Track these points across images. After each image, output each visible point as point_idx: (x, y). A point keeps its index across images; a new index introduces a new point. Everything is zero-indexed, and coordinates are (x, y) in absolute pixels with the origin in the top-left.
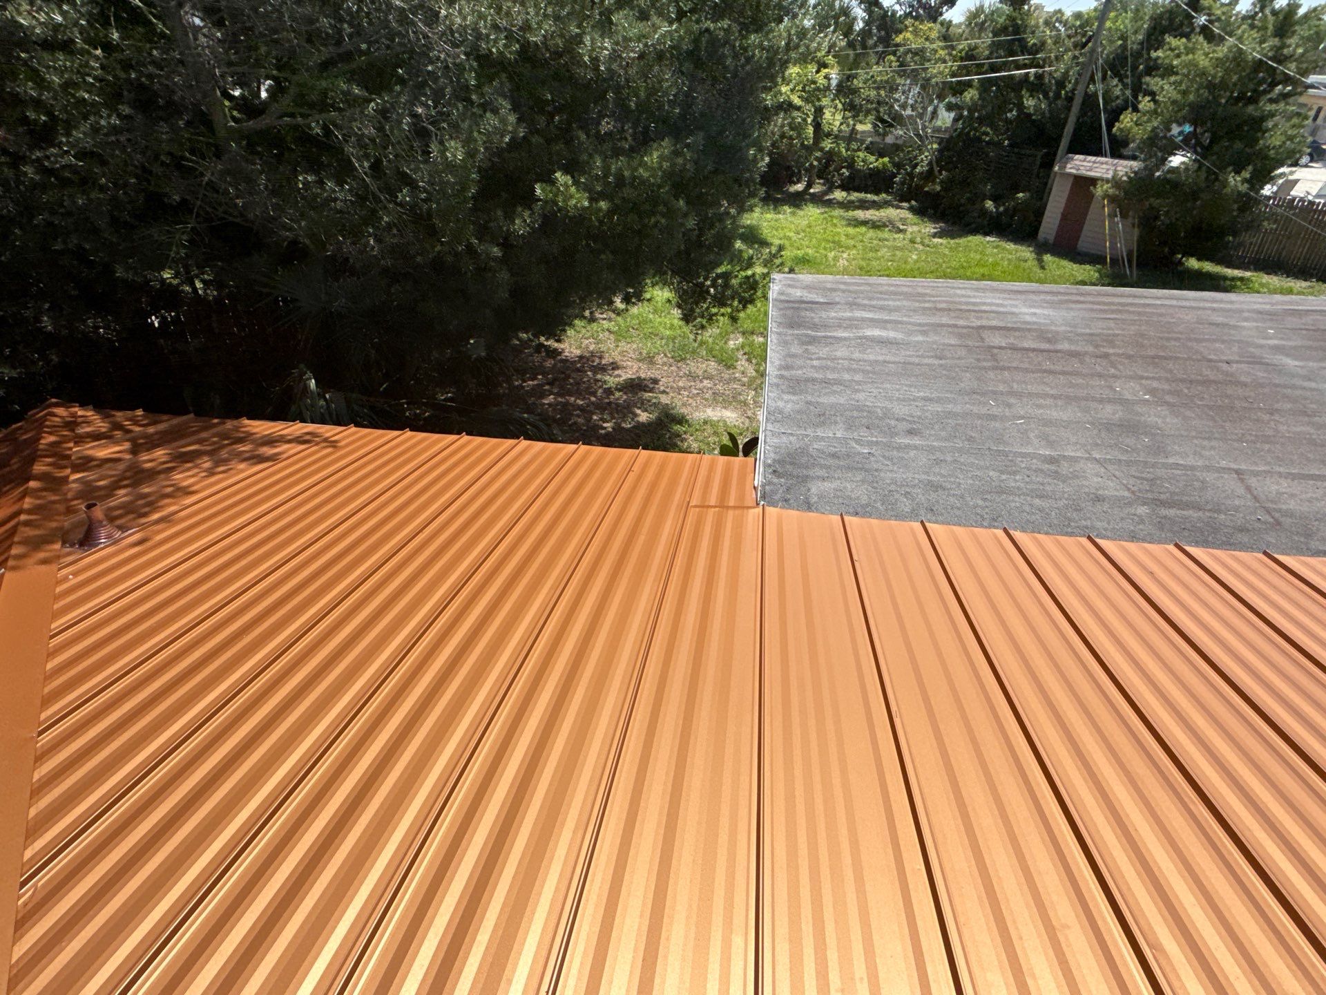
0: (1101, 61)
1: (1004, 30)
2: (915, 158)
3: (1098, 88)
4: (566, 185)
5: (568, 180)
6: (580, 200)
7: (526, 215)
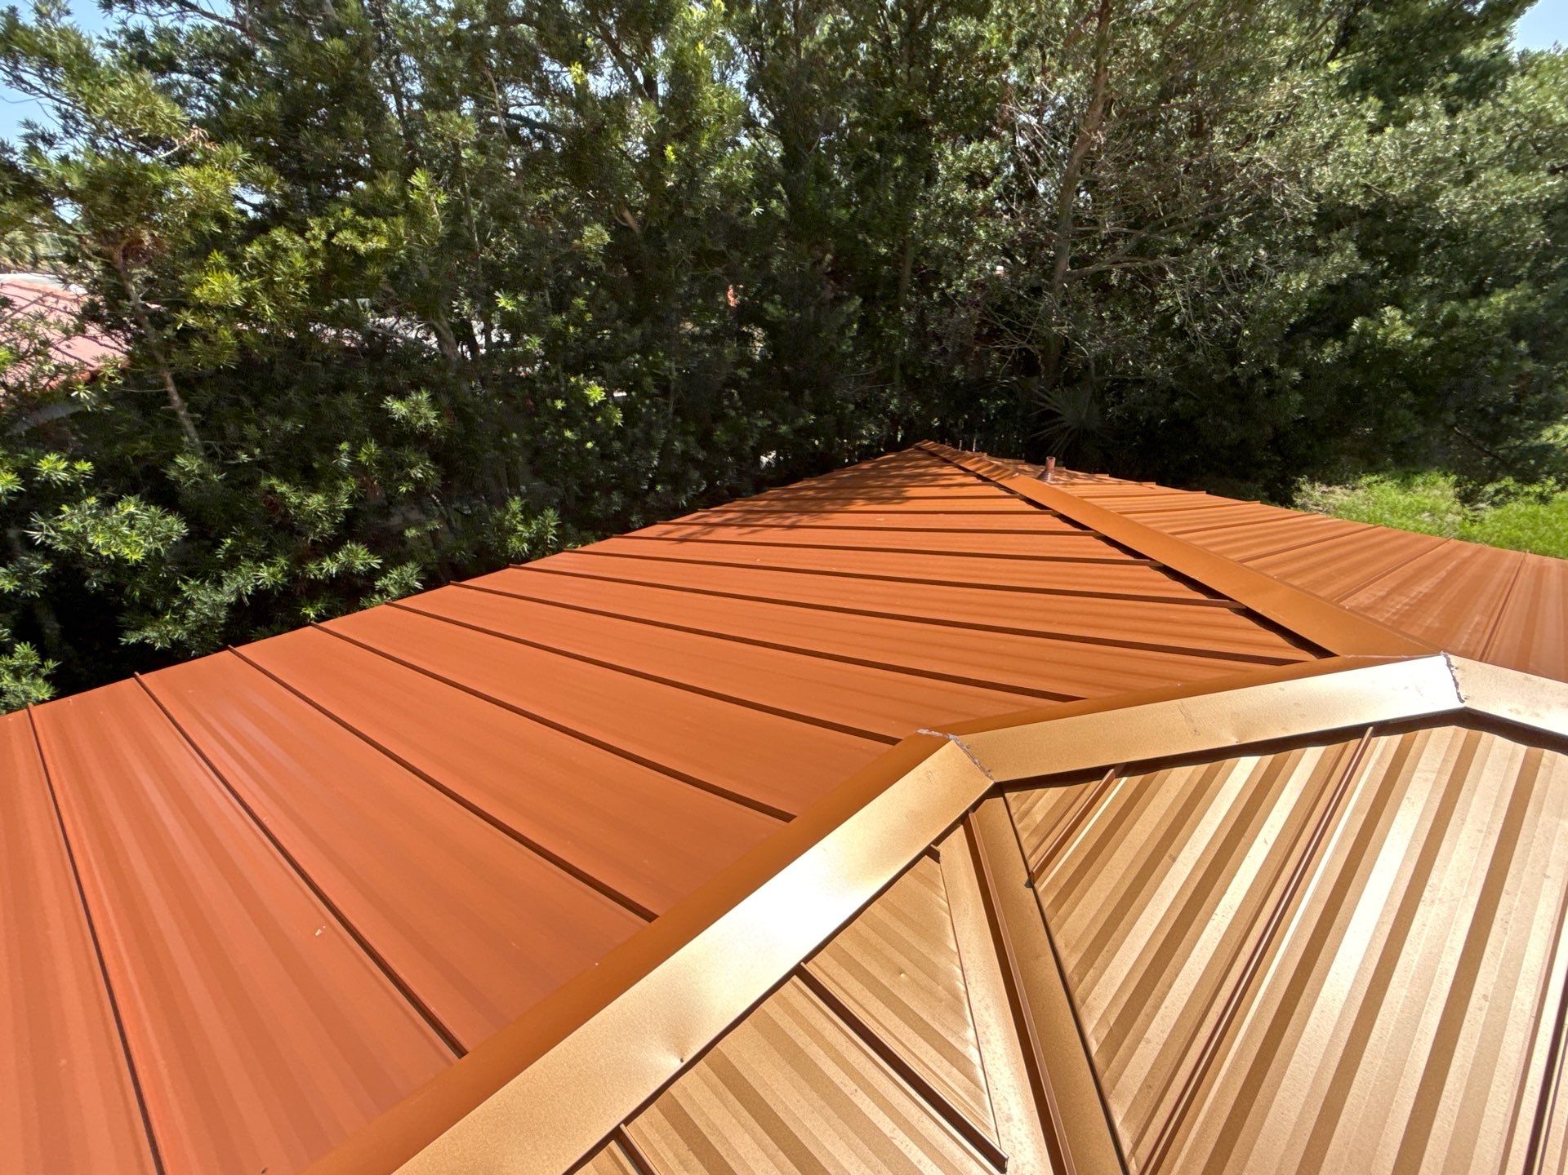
4: (1392, 320)
5: (1397, 313)
6: (1404, 334)
7: (1338, 344)
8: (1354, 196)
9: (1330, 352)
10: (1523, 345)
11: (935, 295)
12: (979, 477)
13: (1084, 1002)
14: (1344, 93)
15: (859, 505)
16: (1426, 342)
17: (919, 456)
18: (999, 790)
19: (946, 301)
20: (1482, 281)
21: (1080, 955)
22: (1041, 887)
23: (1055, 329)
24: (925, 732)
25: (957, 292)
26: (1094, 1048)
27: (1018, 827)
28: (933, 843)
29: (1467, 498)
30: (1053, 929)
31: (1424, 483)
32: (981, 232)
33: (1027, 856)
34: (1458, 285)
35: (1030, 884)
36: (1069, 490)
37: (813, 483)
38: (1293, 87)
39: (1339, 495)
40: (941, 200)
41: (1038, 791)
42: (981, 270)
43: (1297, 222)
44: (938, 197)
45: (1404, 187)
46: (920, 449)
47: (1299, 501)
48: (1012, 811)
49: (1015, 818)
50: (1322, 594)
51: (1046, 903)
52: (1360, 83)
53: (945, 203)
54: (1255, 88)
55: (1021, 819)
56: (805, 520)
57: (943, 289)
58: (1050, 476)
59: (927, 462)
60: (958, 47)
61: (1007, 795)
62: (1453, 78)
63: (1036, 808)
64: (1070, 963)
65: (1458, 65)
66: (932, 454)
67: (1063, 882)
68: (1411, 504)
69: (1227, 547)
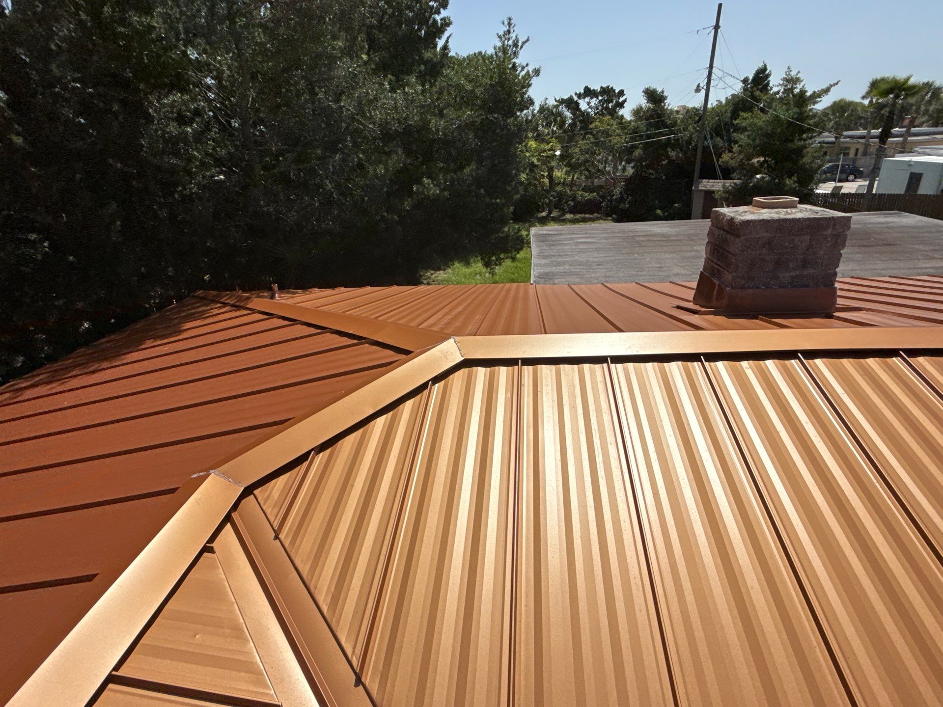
0: (708, 129)
1: (651, 117)
2: (612, 191)
3: (709, 143)
4: (428, 184)
5: (429, 181)
6: (435, 191)
7: (410, 200)
8: (394, 125)
9: (407, 205)
10: (482, 191)
11: (176, 196)
12: (233, 306)
13: (316, 587)
14: (375, 72)
15: (149, 343)
16: (446, 193)
17: (194, 301)
18: (248, 491)
19: (184, 198)
20: (461, 163)
21: (310, 563)
22: (282, 536)
23: (265, 209)
24: (195, 476)
25: (192, 193)
26: (325, 609)
27: (264, 508)
28: (208, 542)
29: (487, 265)
30: (292, 555)
31: (474, 261)
32: (195, 153)
33: (272, 521)
34: (452, 166)
35: (277, 537)
36: (291, 302)
37: (113, 337)
38: (349, 68)
39: (441, 275)
40: (160, 132)
41: (273, 482)
42: (204, 177)
43: (375, 139)
44: (156, 131)
45: (415, 119)
46: (194, 297)
47: (425, 282)
48: (259, 500)
49: (262, 503)
50: (412, 325)
51: (287, 545)
52: (383, 68)
53: (163, 135)
54: (330, 67)
55: (265, 504)
56: (105, 365)
57: (180, 191)
58: (277, 295)
59: (199, 304)
60: (137, 32)
61: (255, 492)
62: (423, 67)
63: (274, 491)
64: (305, 570)
65: (422, 61)
66: (203, 298)
67: (295, 528)
68: (471, 272)
69: (370, 313)
